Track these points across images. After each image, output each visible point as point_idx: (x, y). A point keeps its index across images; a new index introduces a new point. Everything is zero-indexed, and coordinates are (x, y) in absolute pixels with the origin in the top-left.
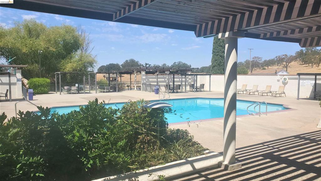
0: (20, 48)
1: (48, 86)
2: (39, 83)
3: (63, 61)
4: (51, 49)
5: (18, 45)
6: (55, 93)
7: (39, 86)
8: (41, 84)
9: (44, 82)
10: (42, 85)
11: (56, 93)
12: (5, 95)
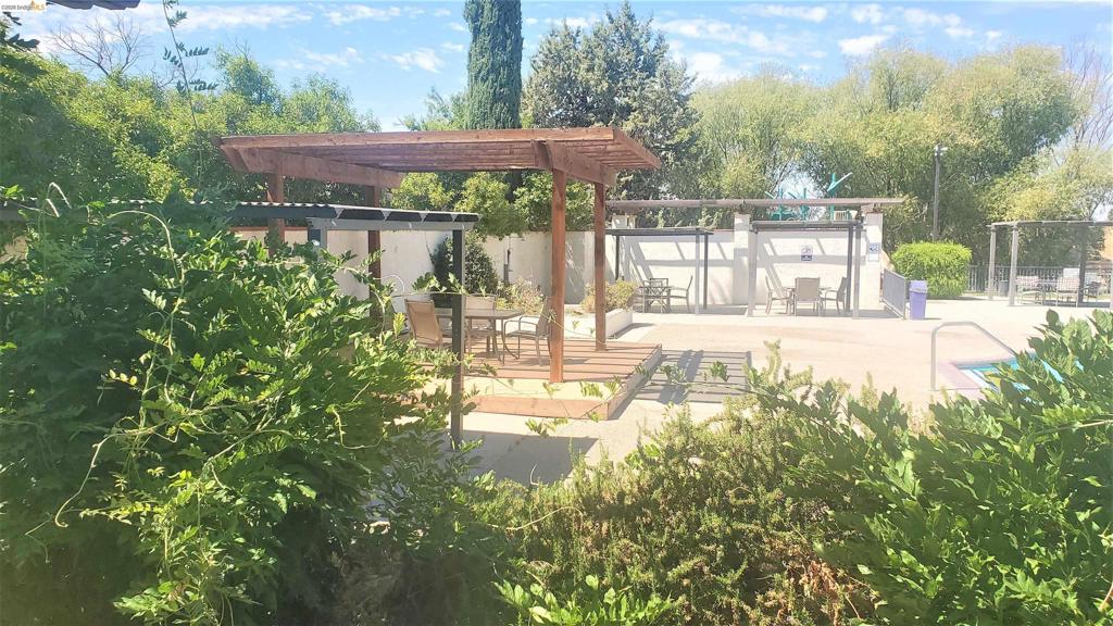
0: (860, 142)
1: (961, 272)
2: (932, 260)
3: (1000, 182)
4: (963, 139)
5: (855, 135)
6: (986, 297)
7: (931, 270)
8: (939, 264)
9: (949, 258)
10: (941, 269)
11: (991, 299)
12: (835, 294)
